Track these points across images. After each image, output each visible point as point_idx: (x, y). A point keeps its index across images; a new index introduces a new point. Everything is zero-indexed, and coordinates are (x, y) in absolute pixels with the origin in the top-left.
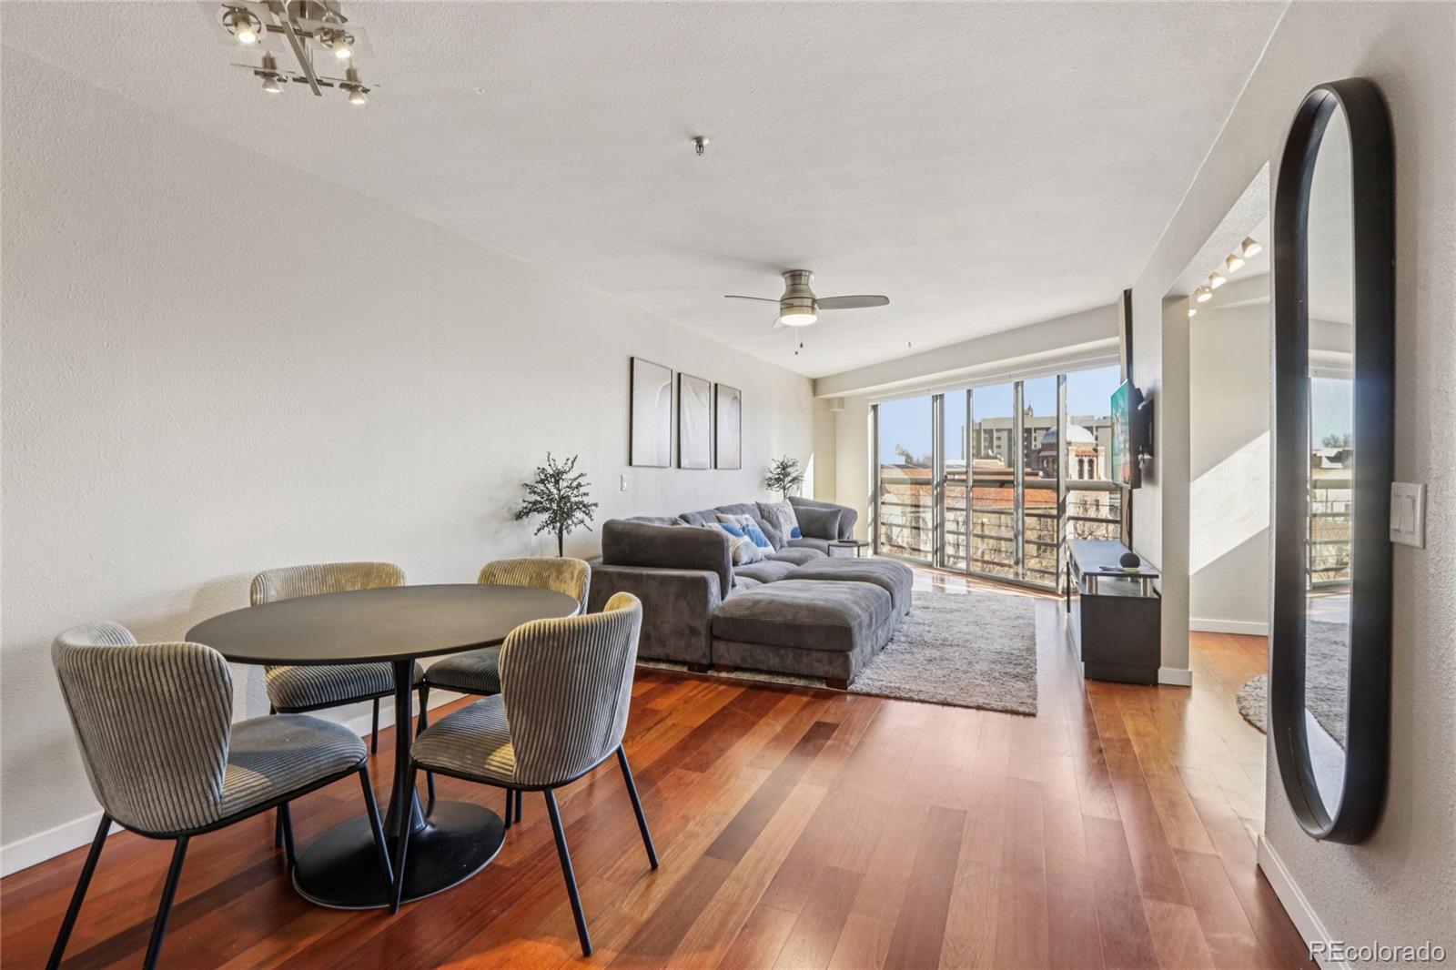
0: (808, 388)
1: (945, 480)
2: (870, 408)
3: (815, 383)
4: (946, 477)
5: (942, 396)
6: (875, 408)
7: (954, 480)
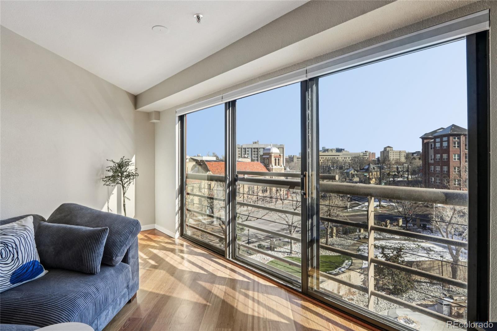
0: (130, 104)
1: (236, 179)
2: (177, 119)
3: (136, 100)
4: (237, 176)
5: (234, 104)
6: (182, 118)
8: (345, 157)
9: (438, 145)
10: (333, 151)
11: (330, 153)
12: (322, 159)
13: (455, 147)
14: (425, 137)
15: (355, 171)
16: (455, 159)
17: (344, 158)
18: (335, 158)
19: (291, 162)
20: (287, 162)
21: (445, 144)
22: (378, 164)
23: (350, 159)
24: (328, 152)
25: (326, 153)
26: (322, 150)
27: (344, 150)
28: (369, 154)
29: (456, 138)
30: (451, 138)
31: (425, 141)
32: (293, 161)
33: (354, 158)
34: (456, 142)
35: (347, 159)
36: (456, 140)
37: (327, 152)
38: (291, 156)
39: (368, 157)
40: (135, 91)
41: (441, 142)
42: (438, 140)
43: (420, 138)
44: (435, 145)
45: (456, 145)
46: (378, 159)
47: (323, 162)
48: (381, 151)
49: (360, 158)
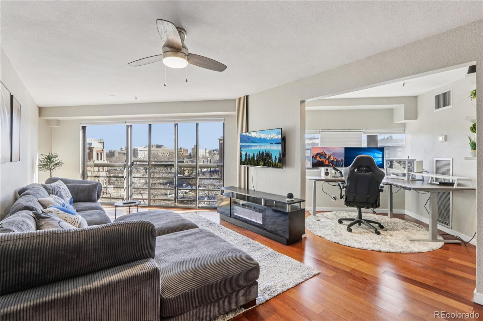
1: (132, 164)
2: (80, 128)
3: (40, 110)
4: (133, 163)
5: (131, 126)
7: (136, 164)
8: (164, 152)
10: (154, 147)
12: (144, 154)
18: (155, 153)
19: (111, 157)
20: (108, 157)
22: (190, 158)
23: (169, 154)
28: (183, 150)
32: (114, 155)
33: (171, 153)
35: (166, 154)
38: (112, 150)
39: (182, 152)
40: (41, 105)
46: (190, 154)
47: (145, 157)
48: (192, 148)
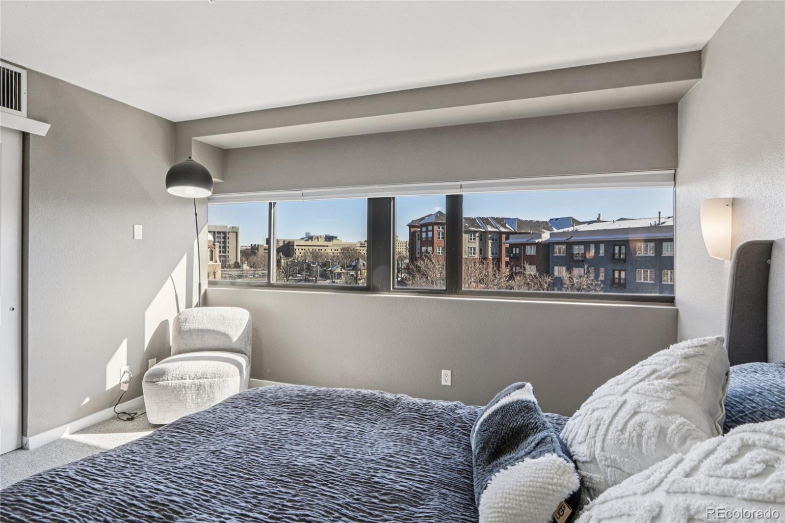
9: (424, 235)
11: (315, 242)
13: (439, 238)
14: (412, 224)
15: (343, 269)
16: (439, 253)
17: (335, 250)
21: (430, 234)
24: (312, 240)
25: (310, 243)
26: (306, 237)
27: (336, 237)
29: (441, 227)
30: (436, 227)
31: (413, 230)
34: (441, 233)
36: (441, 229)
37: (310, 241)
41: (427, 232)
42: (424, 229)
43: (407, 225)
44: (421, 235)
45: (441, 236)
49: (351, 250)
